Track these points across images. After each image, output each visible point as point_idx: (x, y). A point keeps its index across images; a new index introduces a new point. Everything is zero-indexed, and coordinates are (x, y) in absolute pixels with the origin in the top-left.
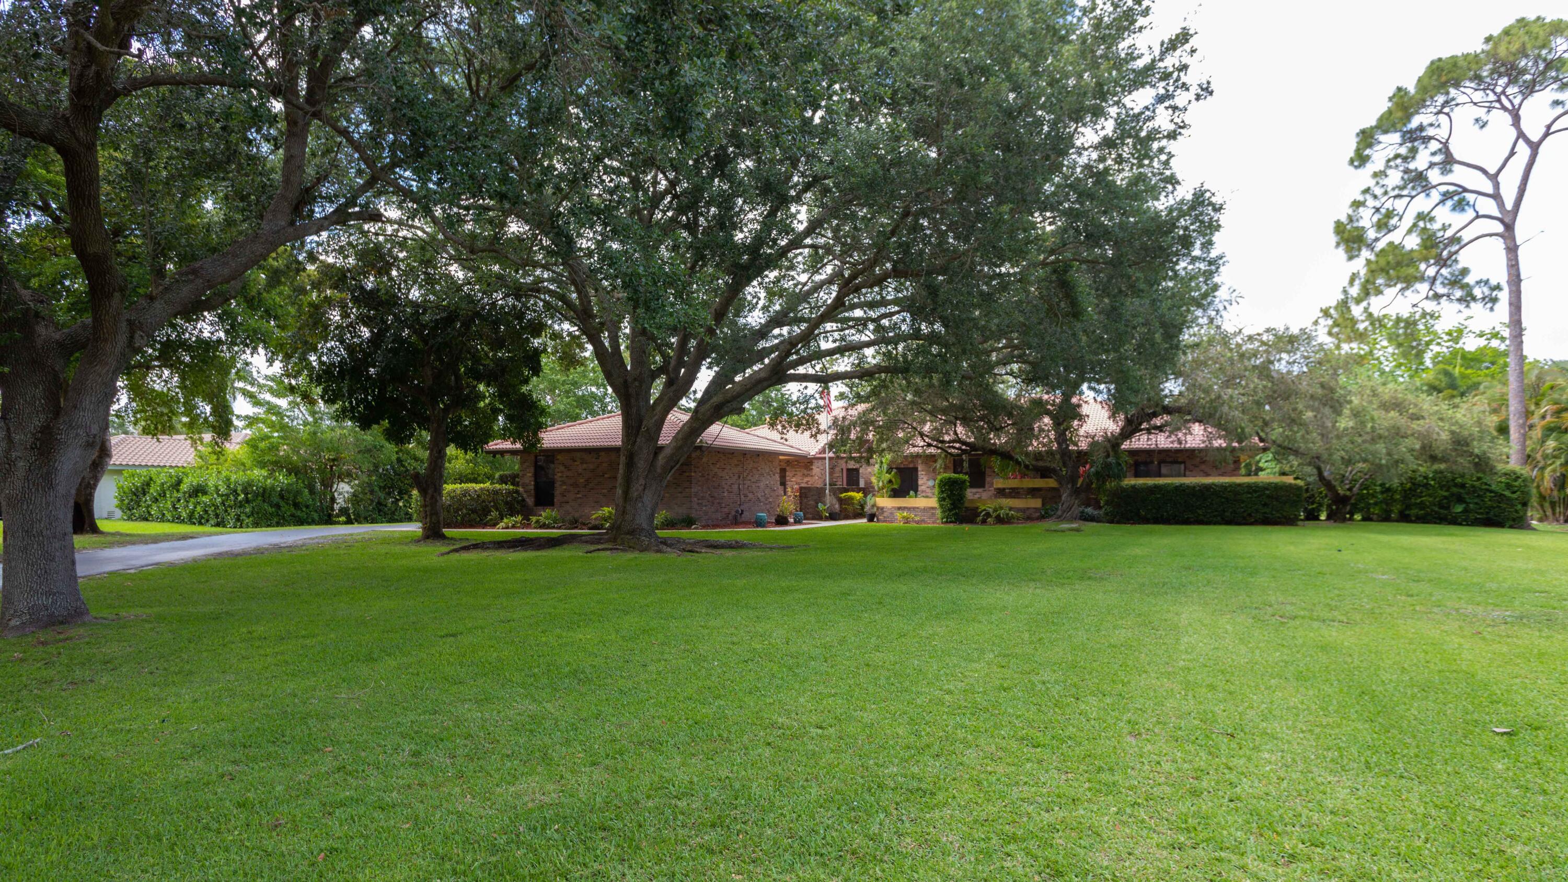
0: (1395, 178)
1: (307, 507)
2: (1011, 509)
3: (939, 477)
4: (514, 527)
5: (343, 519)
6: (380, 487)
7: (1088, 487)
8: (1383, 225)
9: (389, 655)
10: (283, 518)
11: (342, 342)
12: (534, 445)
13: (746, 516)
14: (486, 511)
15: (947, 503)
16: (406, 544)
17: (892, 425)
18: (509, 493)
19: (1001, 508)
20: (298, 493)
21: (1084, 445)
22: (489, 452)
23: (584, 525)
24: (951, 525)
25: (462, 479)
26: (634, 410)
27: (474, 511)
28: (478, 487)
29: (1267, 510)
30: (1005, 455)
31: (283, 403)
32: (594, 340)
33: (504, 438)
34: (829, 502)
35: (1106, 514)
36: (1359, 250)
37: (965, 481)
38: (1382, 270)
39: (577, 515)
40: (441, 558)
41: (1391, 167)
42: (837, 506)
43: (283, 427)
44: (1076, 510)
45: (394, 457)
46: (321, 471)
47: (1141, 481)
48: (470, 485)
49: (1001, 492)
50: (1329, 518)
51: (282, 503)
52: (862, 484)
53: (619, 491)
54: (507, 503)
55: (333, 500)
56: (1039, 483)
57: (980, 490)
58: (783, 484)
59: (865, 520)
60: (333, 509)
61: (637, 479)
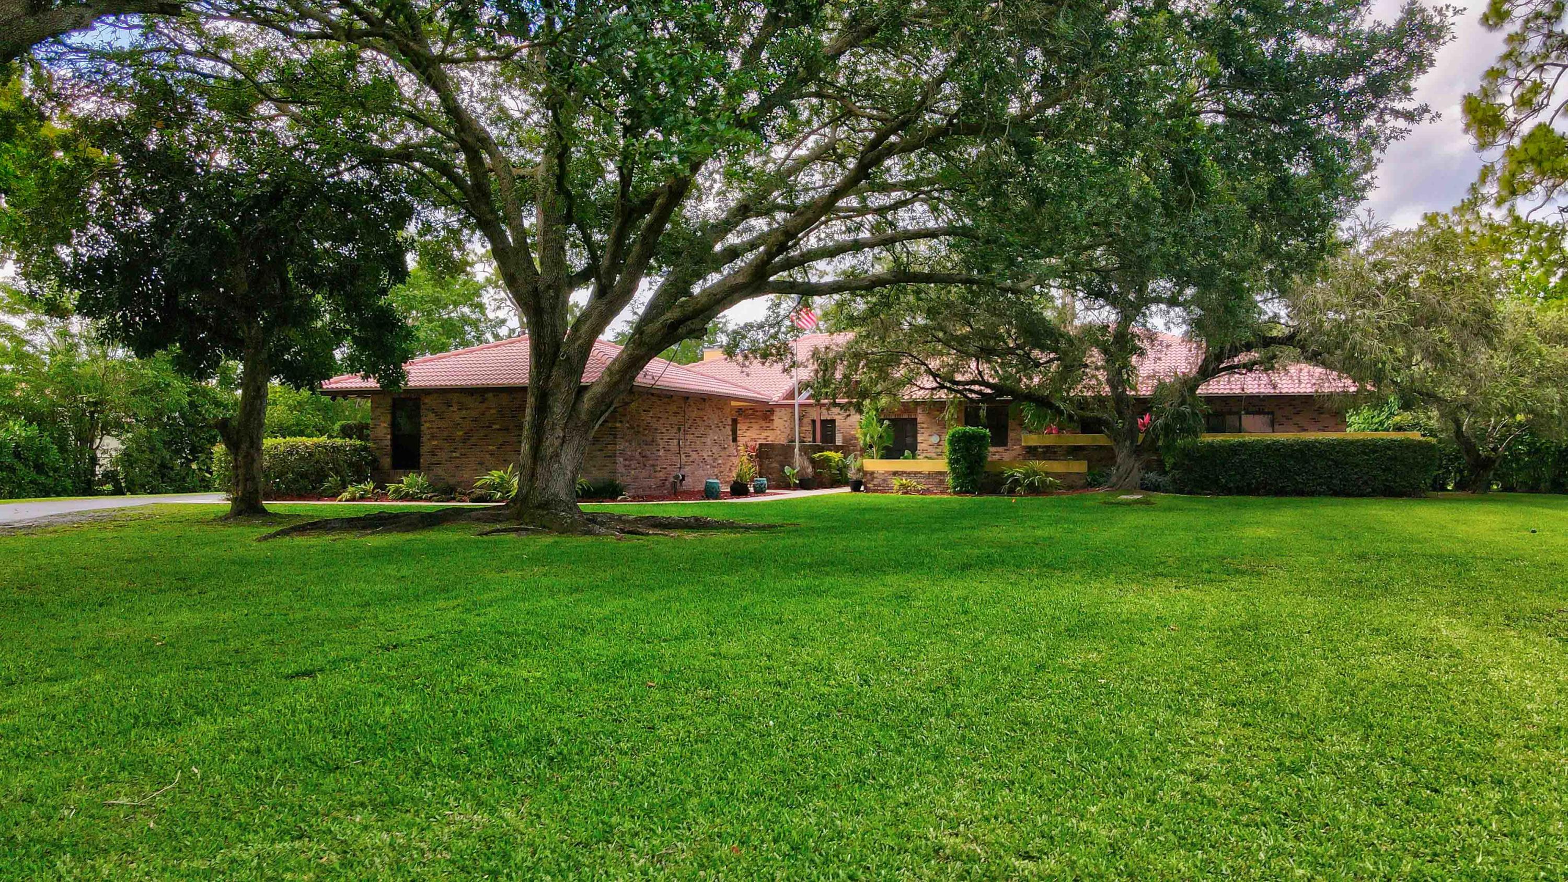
0: (1535, 43)
1: (56, 470)
2: (1048, 474)
3: (951, 432)
4: (362, 498)
5: (109, 487)
6: (165, 443)
7: (1150, 446)
8: (1525, 103)
9: (202, 713)
10: (20, 486)
11: (109, 227)
12: (396, 382)
13: (688, 484)
14: (321, 476)
15: (962, 467)
16: (208, 523)
17: (893, 359)
18: (355, 450)
19: (1035, 473)
20: (44, 450)
21: (1145, 390)
22: (325, 393)
23: (464, 496)
24: (967, 498)
25: (284, 431)
26: (548, 331)
27: (303, 476)
28: (309, 441)
29: (1390, 476)
30: (1041, 402)
31: (19, 323)
32: (489, 229)
33: (353, 370)
34: (799, 464)
35: (1174, 481)
36: (1494, 135)
37: (985, 436)
38: (1532, 160)
39: (452, 481)
40: (264, 545)
41: (1530, 29)
42: (810, 470)
43: (20, 358)
44: (1136, 476)
45: (185, 400)
46: (77, 419)
47: (1219, 438)
48: (298, 439)
49: (1032, 452)
50: (1459, 486)
51: (19, 466)
52: (839, 441)
53: (525, 447)
54: (351, 465)
55: (94, 461)
56: (1083, 439)
57: (1000, 449)
58: (735, 440)
59: (848, 489)
60: (94, 474)
61: (553, 429)
